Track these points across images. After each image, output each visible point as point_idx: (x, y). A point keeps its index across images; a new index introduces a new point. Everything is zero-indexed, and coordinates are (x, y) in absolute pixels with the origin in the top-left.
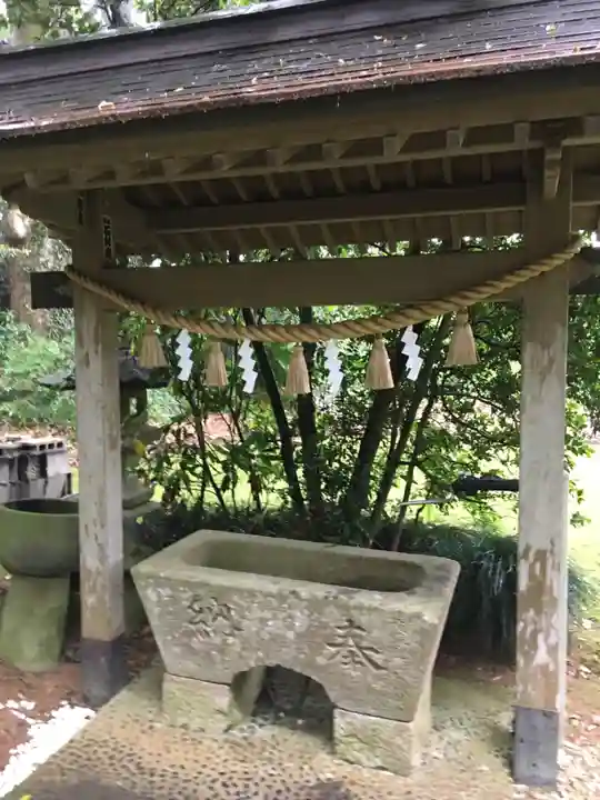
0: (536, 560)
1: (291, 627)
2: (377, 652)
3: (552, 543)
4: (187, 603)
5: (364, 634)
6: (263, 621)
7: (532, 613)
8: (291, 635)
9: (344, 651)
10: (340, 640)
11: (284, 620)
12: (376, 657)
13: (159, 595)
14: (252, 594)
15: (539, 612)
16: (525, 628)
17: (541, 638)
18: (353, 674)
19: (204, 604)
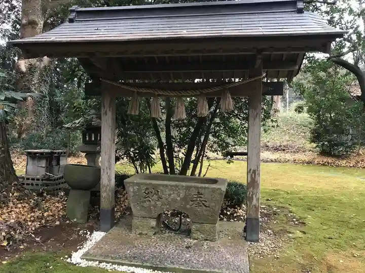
0: (253, 173)
1: (179, 196)
2: (206, 202)
3: (258, 168)
4: (144, 191)
5: (202, 196)
6: (170, 195)
7: (251, 189)
8: (179, 199)
9: (196, 203)
10: (195, 199)
11: (177, 194)
12: (206, 203)
13: (134, 189)
14: (166, 186)
15: (254, 189)
16: (250, 194)
17: (254, 196)
18: (198, 210)
19: (150, 190)
